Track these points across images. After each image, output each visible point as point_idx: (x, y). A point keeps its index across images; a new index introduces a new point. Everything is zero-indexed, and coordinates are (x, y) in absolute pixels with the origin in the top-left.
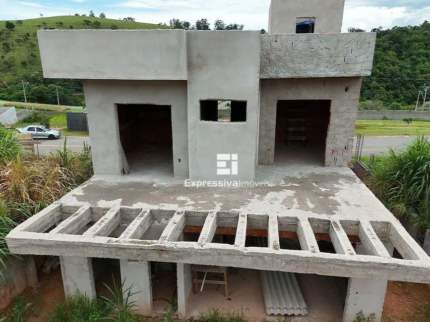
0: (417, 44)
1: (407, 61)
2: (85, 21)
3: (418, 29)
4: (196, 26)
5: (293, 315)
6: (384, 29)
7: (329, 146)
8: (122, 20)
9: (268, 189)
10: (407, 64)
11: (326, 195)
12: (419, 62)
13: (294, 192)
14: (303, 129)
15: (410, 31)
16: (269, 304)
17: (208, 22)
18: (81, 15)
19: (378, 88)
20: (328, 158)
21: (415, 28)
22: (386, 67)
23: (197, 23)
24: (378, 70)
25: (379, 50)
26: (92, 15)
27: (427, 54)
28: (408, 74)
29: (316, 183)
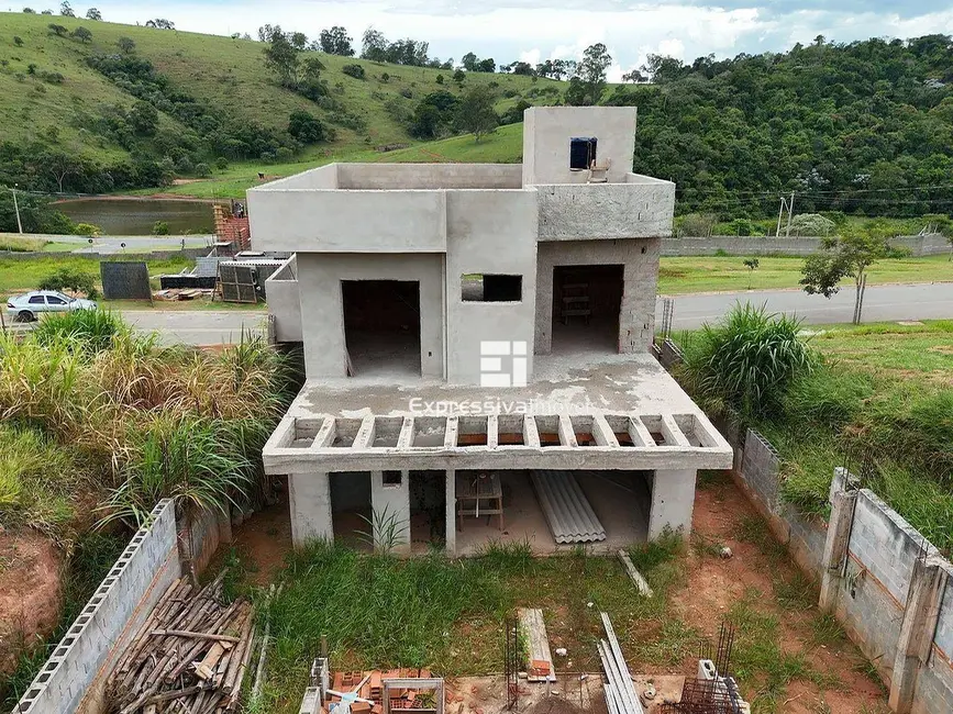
0: (782, 93)
1: (764, 128)
2: (52, 27)
3: (784, 61)
4: (319, 42)
5: (589, 541)
6: (719, 59)
7: (624, 327)
8: (144, 25)
9: (552, 387)
10: (764, 133)
11: (623, 390)
12: (788, 130)
13: (583, 388)
14: (585, 299)
15: (769, 65)
16: (558, 531)
17: (349, 34)
18: (39, 12)
19: (710, 184)
20: (623, 341)
21: (779, 58)
22: (723, 141)
23: (322, 35)
24: (709, 148)
25: (712, 105)
26: (67, 13)
27: (801, 112)
28: (768, 155)
29: (610, 375)
